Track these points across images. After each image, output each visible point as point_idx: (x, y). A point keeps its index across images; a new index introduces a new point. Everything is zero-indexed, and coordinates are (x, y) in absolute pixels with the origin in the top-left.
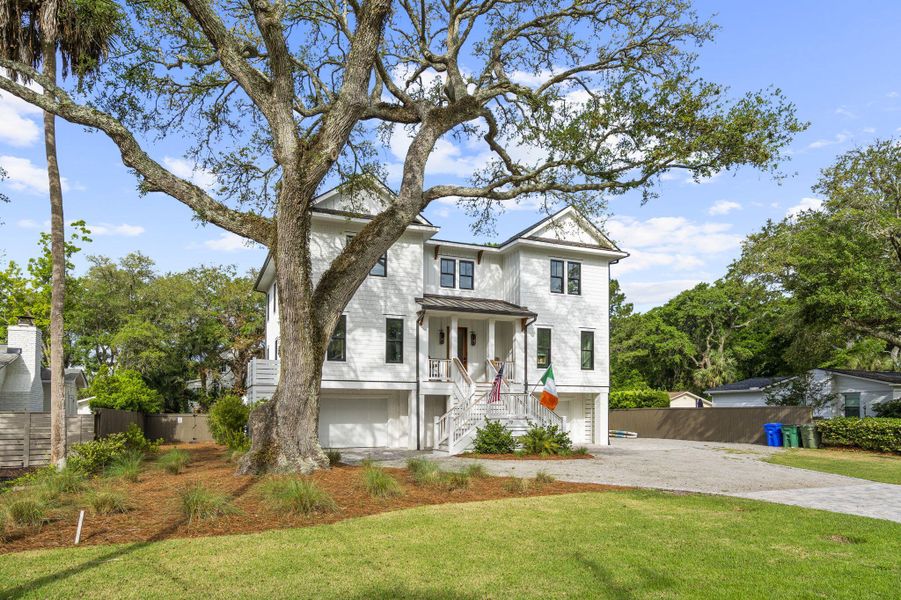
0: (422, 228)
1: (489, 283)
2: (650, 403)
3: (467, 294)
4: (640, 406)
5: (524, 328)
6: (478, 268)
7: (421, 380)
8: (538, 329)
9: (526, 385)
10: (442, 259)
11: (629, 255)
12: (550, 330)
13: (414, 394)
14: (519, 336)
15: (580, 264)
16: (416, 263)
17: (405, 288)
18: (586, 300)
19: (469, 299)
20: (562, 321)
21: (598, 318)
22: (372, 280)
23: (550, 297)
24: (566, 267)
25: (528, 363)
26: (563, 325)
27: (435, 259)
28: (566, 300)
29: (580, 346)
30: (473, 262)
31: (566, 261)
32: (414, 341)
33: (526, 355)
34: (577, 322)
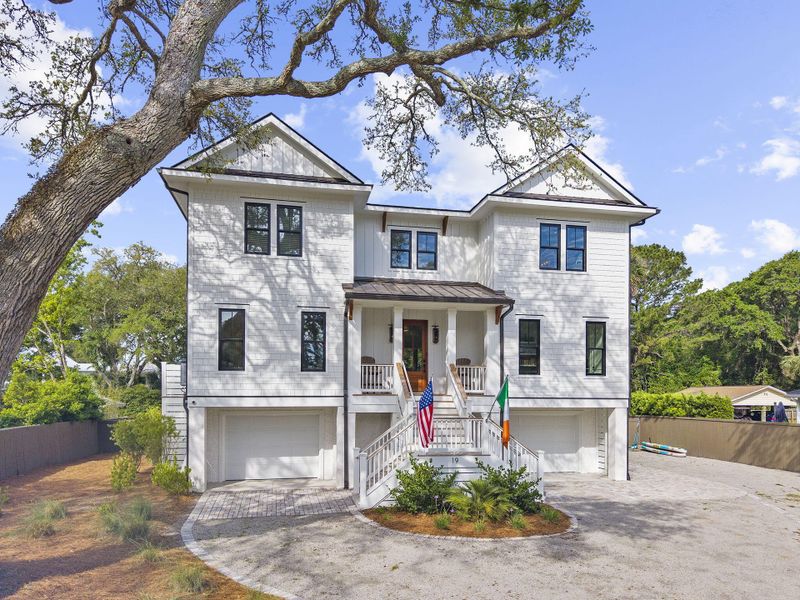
0: (348, 187)
1: (458, 260)
2: (704, 411)
3: (429, 276)
4: (690, 415)
5: (500, 320)
6: (443, 240)
7: (350, 393)
8: (520, 320)
10: (392, 231)
11: (658, 212)
12: (539, 321)
13: (340, 411)
14: (492, 332)
15: (584, 229)
16: (344, 237)
17: (329, 271)
18: (594, 278)
19: (430, 283)
20: (558, 309)
21: (612, 304)
22: (281, 261)
23: (540, 275)
24: (563, 232)
25: (505, 368)
26: (558, 314)
27: (384, 231)
28: (563, 279)
29: (584, 342)
30: (436, 233)
31: (563, 225)
32: (341, 341)
33: (502, 357)
34: (579, 310)
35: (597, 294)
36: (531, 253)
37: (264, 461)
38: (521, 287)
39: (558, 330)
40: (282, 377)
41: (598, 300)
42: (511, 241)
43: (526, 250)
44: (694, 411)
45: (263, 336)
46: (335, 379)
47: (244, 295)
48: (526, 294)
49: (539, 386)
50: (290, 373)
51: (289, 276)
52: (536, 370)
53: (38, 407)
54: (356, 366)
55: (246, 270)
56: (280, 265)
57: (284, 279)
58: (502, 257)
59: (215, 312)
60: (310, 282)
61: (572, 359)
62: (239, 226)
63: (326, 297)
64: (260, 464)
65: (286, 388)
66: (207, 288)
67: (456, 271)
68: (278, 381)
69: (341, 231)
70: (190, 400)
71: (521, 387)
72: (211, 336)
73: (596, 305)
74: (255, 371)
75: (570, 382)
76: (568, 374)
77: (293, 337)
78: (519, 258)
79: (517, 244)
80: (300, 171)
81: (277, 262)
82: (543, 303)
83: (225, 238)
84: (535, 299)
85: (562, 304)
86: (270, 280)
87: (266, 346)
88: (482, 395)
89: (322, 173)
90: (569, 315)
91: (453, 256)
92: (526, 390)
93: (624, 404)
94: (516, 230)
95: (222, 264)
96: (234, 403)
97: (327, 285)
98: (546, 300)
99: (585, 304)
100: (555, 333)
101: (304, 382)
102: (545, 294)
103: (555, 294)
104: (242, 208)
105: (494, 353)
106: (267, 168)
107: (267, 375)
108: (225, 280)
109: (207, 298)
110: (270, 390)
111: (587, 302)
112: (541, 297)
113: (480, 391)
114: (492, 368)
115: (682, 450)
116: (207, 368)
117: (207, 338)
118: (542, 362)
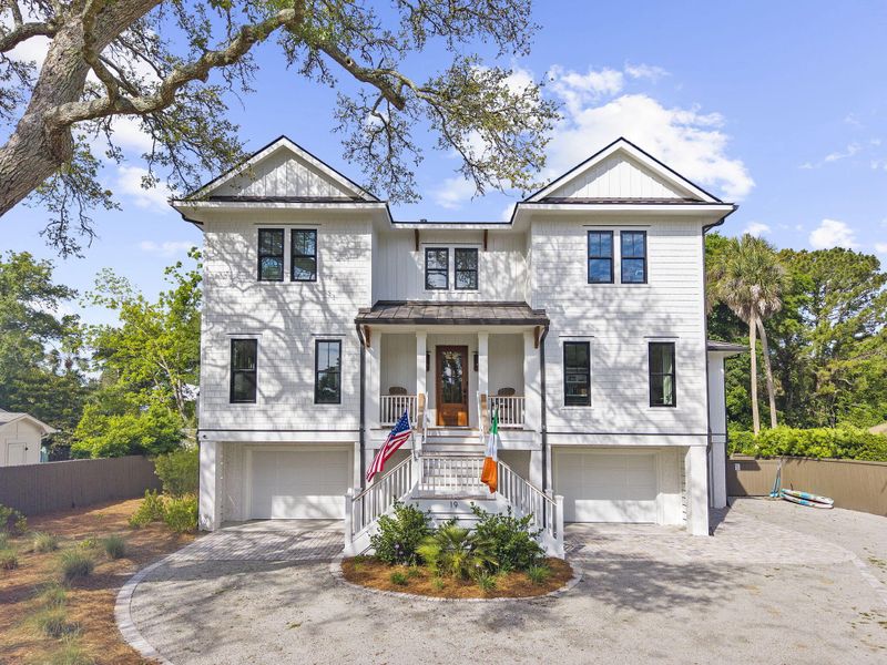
1: (502, 277)
2: (852, 452)
3: (468, 296)
4: (836, 456)
5: (540, 343)
6: (484, 256)
7: (368, 427)
8: (565, 343)
9: (544, 433)
10: (427, 250)
11: (737, 207)
12: (588, 343)
13: (357, 446)
14: (531, 358)
15: (644, 233)
16: (361, 258)
17: (344, 295)
18: (658, 291)
19: (471, 304)
20: (611, 328)
21: (681, 320)
22: (295, 287)
23: (589, 290)
24: (617, 239)
25: (548, 398)
26: (613, 335)
27: (417, 250)
28: (617, 294)
29: (646, 367)
30: (476, 250)
31: (617, 230)
32: (358, 370)
33: (543, 386)
34: (639, 328)
35: (662, 309)
36: (576, 265)
37: (290, 499)
38: (565, 304)
39: (613, 354)
40: (294, 409)
41: (663, 316)
42: (552, 253)
43: (571, 262)
44: (839, 451)
45: (275, 367)
46: (351, 412)
47: (255, 324)
48: (572, 312)
49: (590, 419)
50: (303, 405)
51: (303, 302)
52: (586, 401)
53: (106, 440)
54: (374, 398)
55: (258, 298)
56: (293, 291)
57: (298, 305)
58: (541, 271)
59: (228, 343)
60: (325, 308)
61: (631, 386)
62: (253, 253)
63: (342, 323)
64: (285, 502)
65: (299, 421)
66: (219, 318)
67: (499, 289)
68: (290, 413)
69: (358, 251)
70: (201, 434)
71: (568, 421)
72: (223, 367)
73: (661, 323)
74: (267, 403)
75: (630, 414)
76: (627, 405)
77: (307, 367)
78: (562, 271)
79: (559, 256)
80: (315, 192)
81: (290, 289)
82: (592, 322)
83: (238, 266)
84: (583, 317)
85: (618, 323)
86: (282, 308)
87: (279, 377)
88: (521, 429)
89: (338, 193)
90: (626, 334)
91: (497, 273)
92: (573, 424)
93: (701, 440)
94: (557, 240)
95: (235, 293)
96: (245, 437)
97: (343, 310)
98: (596, 317)
99: (645, 322)
100: (608, 356)
101: (317, 414)
102: (596, 311)
103: (608, 311)
104: (256, 235)
105: (533, 381)
106: (282, 192)
107: (279, 407)
108: (238, 309)
109: (219, 328)
110: (282, 423)
111: (649, 318)
112: (589, 315)
113: (517, 425)
114: (532, 398)
115: (827, 500)
116: (219, 401)
117: (219, 370)
118: (593, 390)
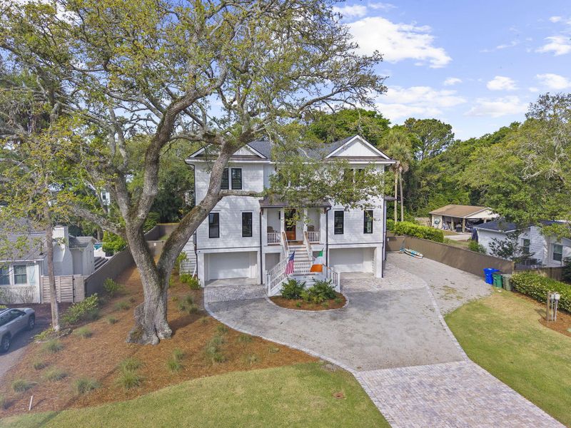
0: (261, 161)
7: (263, 246)
8: (335, 212)
9: (327, 245)
12: (343, 212)
13: (259, 253)
14: (323, 217)
16: (259, 180)
25: (328, 232)
27: (276, 170)
29: (363, 219)
32: (259, 224)
33: (327, 228)
37: (226, 271)
40: (235, 240)
45: (227, 223)
46: (256, 239)
47: (218, 207)
49: (343, 239)
50: (238, 238)
52: (342, 233)
54: (265, 234)
57: (235, 199)
60: (245, 200)
61: (357, 227)
63: (252, 206)
64: (224, 273)
65: (237, 244)
70: (198, 250)
71: (336, 240)
72: (206, 224)
74: (224, 238)
75: (357, 237)
76: (356, 234)
77: (239, 223)
80: (240, 153)
86: (229, 200)
87: (228, 227)
88: (319, 244)
89: (250, 153)
93: (381, 245)
97: (252, 201)
100: (350, 216)
101: (244, 241)
105: (324, 226)
107: (229, 239)
110: (230, 245)
113: (317, 242)
114: (323, 232)
116: (205, 238)
118: (345, 229)
